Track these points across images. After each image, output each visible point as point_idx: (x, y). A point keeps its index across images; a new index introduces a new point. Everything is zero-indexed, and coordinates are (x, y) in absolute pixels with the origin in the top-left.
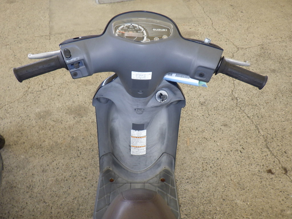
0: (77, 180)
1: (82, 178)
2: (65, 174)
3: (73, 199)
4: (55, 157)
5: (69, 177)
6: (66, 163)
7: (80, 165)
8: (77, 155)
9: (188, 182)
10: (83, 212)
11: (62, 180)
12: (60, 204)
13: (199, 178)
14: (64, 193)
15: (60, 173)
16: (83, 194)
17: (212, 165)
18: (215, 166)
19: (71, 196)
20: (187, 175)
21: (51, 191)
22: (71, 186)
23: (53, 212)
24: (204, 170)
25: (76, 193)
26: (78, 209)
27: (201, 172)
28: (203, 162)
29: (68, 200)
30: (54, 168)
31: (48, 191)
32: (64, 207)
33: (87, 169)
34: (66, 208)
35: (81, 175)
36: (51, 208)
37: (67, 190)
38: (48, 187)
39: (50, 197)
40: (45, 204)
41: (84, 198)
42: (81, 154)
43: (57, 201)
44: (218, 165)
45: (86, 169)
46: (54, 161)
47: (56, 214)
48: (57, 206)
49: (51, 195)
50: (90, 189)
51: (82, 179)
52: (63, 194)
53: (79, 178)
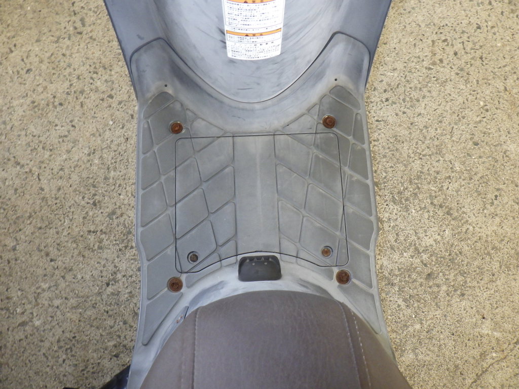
0: (89, 104)
1: (102, 96)
2: (52, 87)
3: (89, 155)
4: (14, 37)
5: (65, 96)
6: (48, 55)
7: (87, 58)
8: (75, 28)
9: (387, 100)
10: (120, 186)
11: (48, 105)
12: (60, 167)
13: (419, 86)
14: (61, 140)
15: (38, 85)
16: (112, 141)
17: (458, 46)
18: (468, 49)
19: (80, 145)
20: (386, 80)
21: (26, 135)
22: (76, 121)
23: (47, 189)
24: (434, 64)
25: (94, 138)
26: (106, 178)
27: (424, 71)
28: (435, 37)
29: (77, 158)
30: (18, 72)
31: (19, 136)
32: (70, 175)
33: (111, 70)
34: (75, 177)
35: (97, 90)
36: (39, 180)
37: (69, 132)
38: (16, 124)
39: (29, 152)
40: (21, 168)
41: (115, 151)
42: (84, 25)
43: (50, 161)
44: (477, 47)
45: (108, 71)
46: (13, 49)
47: (54, 192)
48: (52, 174)
49: (28, 144)
50: (128, 125)
51: (103, 100)
52: (59, 142)
53: (93, 96)
